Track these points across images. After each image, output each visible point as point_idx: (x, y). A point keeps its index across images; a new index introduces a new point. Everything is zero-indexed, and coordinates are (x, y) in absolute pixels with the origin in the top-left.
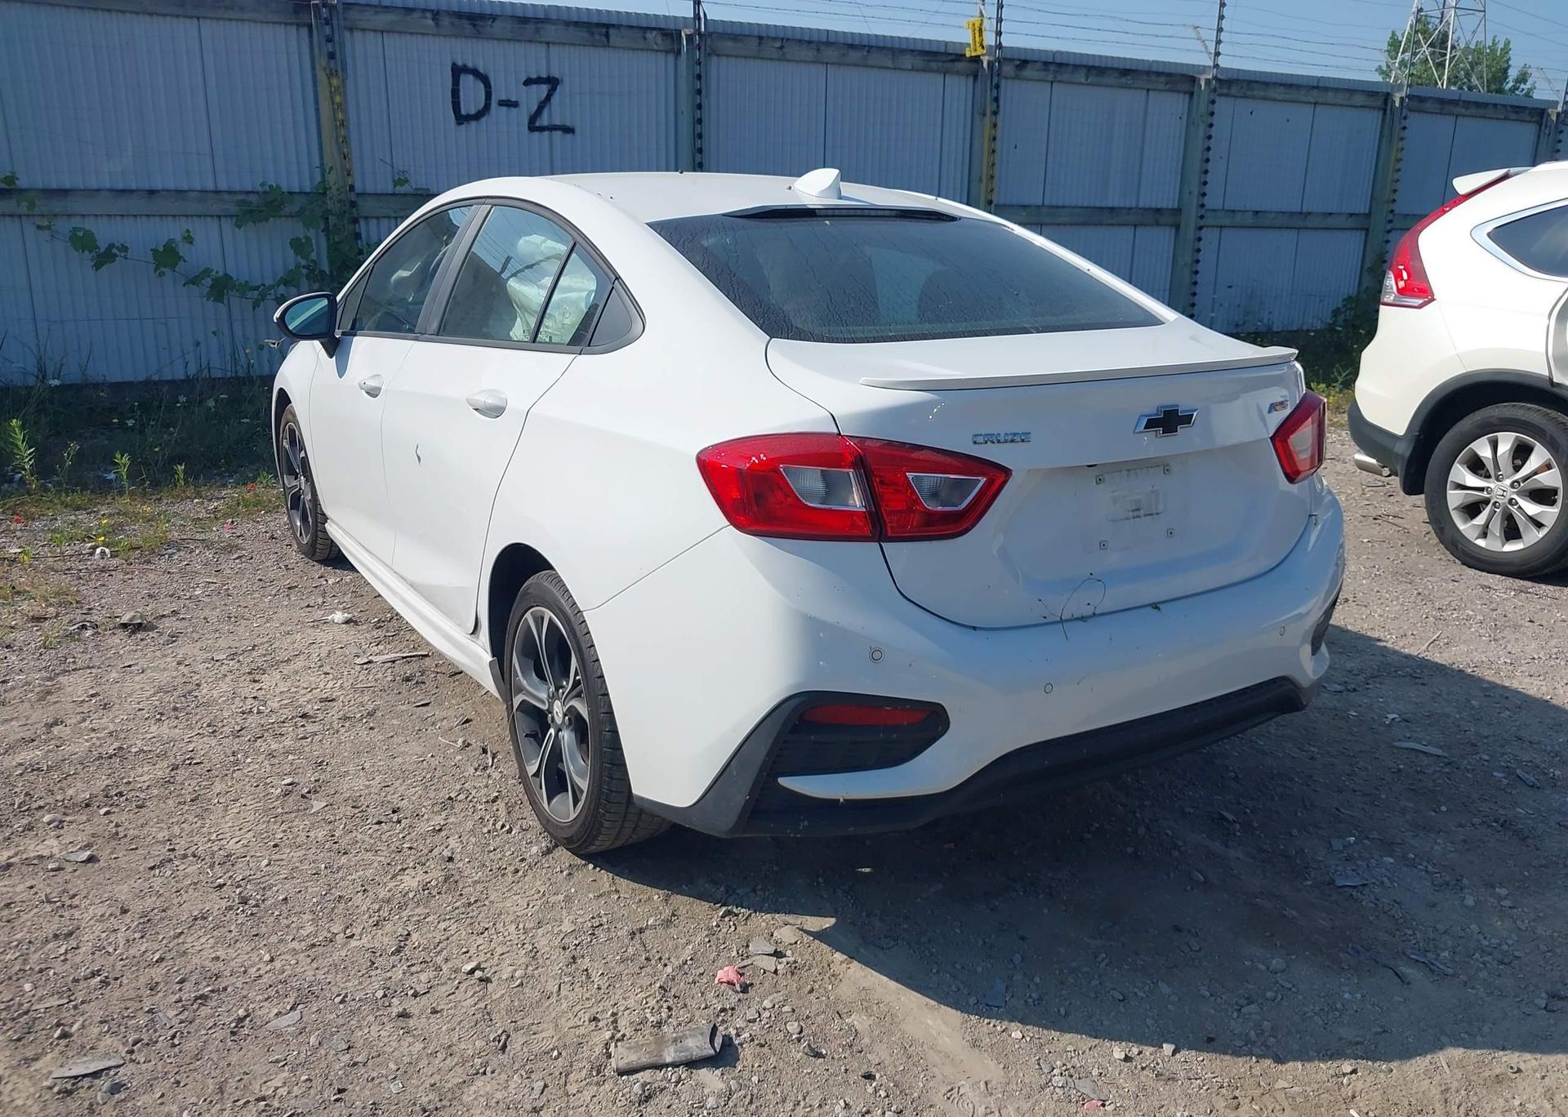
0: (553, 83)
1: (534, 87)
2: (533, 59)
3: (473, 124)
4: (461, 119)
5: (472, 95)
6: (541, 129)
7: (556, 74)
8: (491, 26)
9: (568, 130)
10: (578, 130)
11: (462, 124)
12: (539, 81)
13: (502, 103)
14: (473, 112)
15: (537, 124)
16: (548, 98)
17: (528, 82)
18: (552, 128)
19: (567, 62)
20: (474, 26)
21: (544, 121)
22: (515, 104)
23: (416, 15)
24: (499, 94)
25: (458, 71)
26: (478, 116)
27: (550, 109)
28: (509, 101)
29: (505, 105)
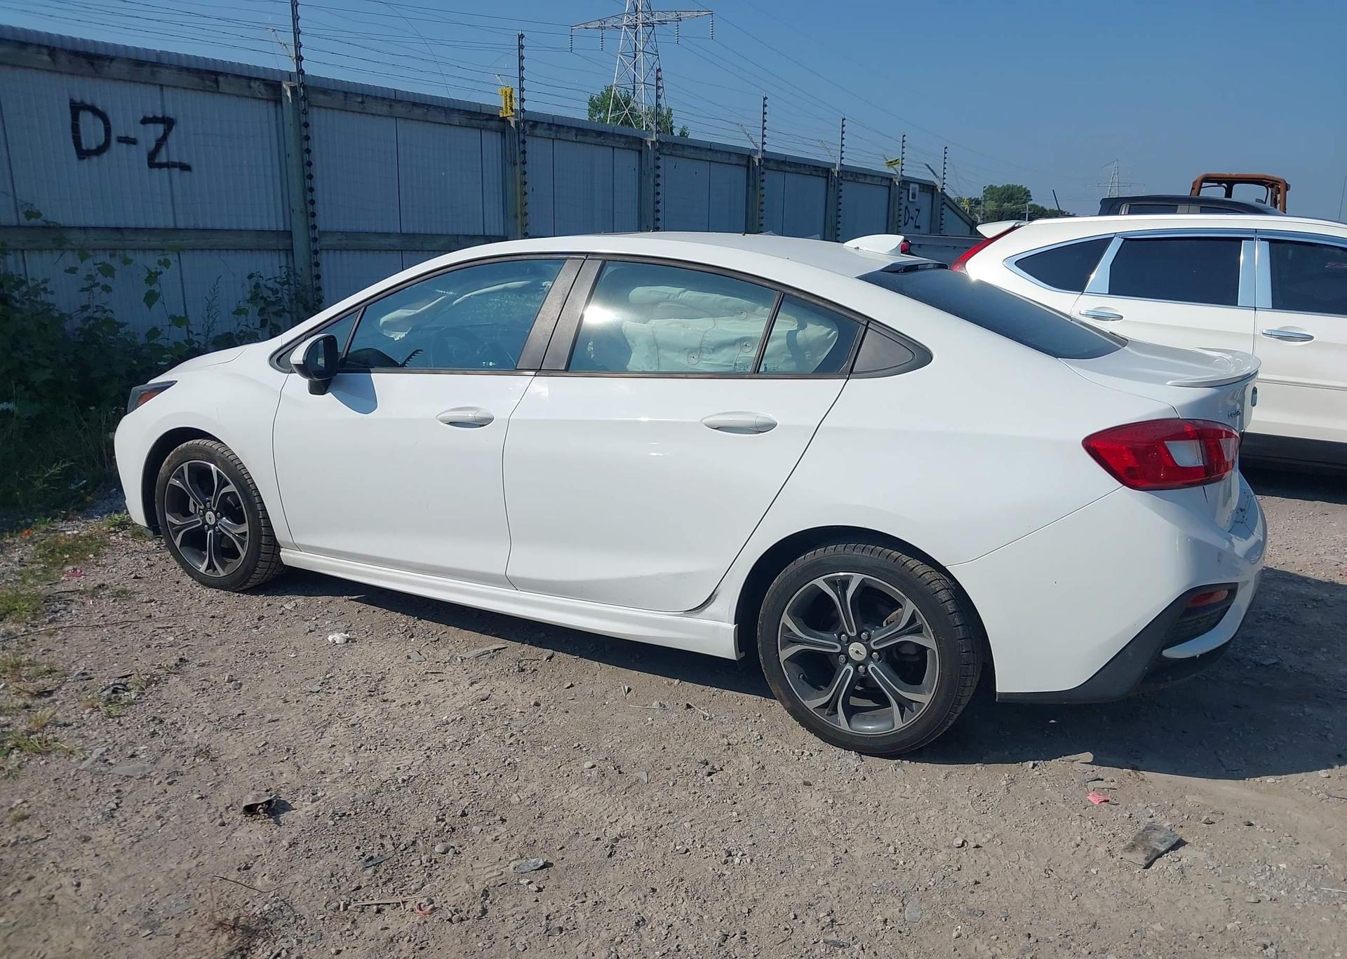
0: (169, 123)
1: (151, 126)
2: (148, 100)
3: (95, 159)
4: (83, 154)
5: (92, 132)
6: (161, 166)
7: (170, 113)
8: (109, 67)
9: (185, 167)
10: (194, 168)
11: (84, 158)
12: (154, 120)
13: (122, 140)
14: (94, 147)
15: (157, 161)
16: (165, 137)
17: (145, 121)
18: (169, 165)
19: (181, 104)
20: (92, 64)
21: (162, 157)
22: (133, 142)
23: (31, 50)
24: (117, 132)
25: (77, 108)
26: (100, 150)
27: (167, 149)
28: (127, 138)
29: (125, 142)
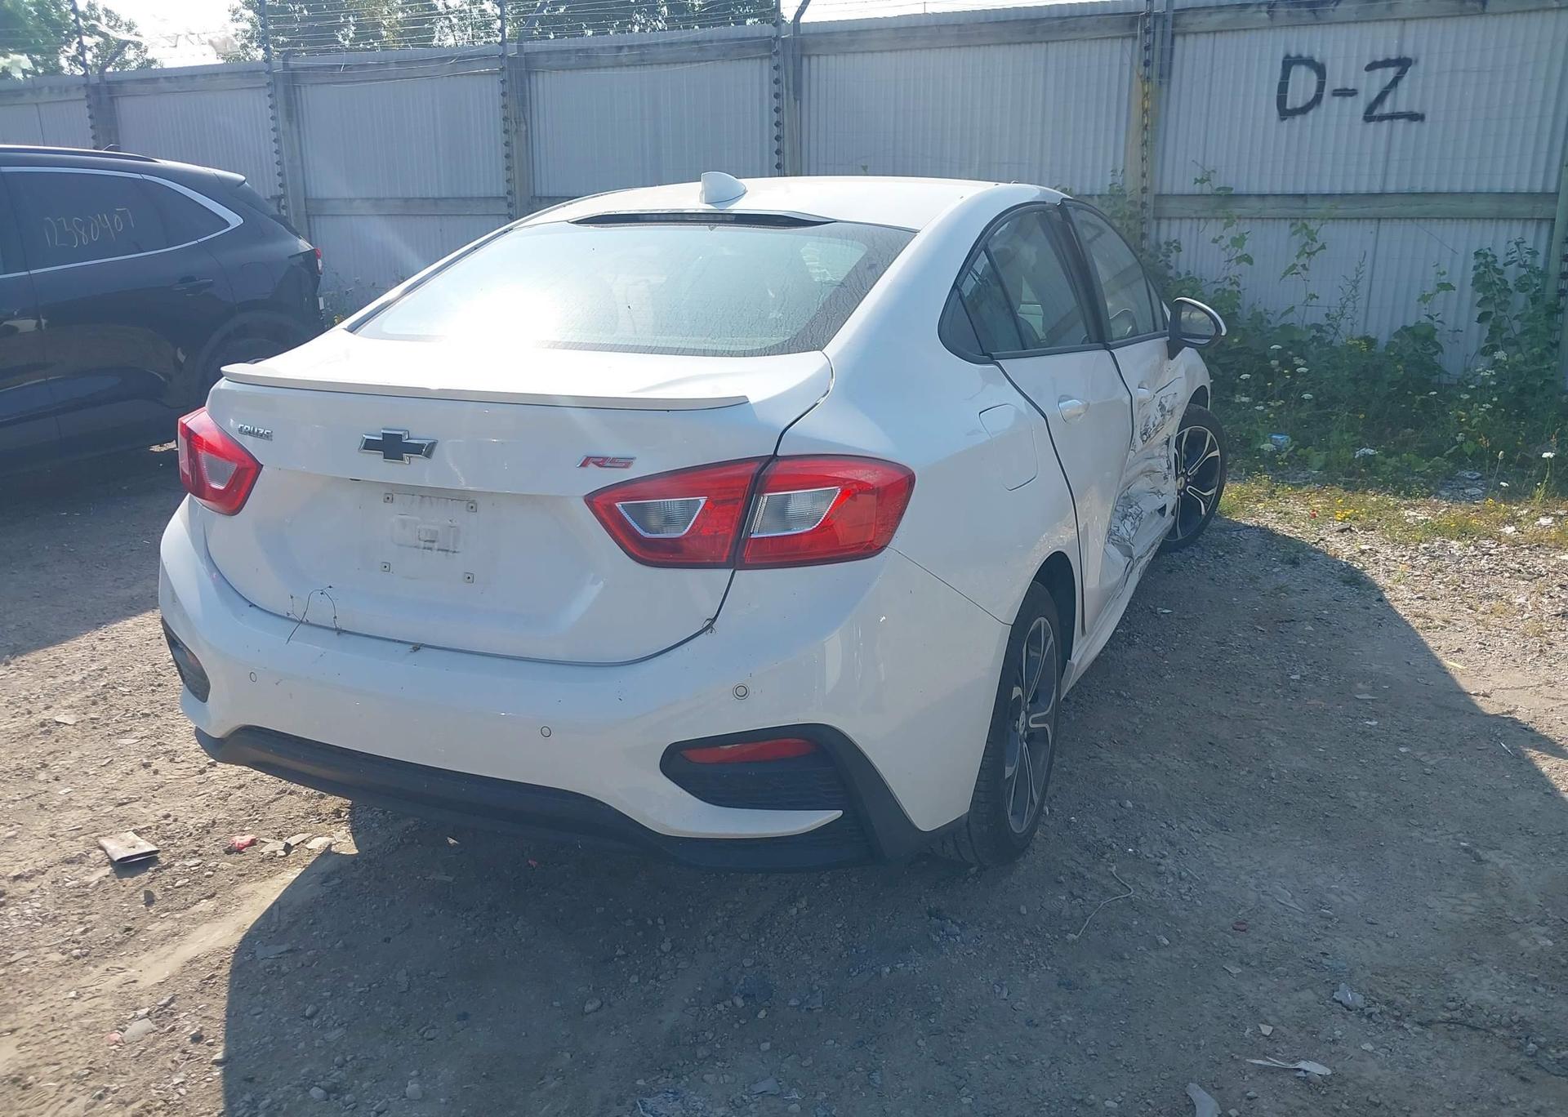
0: (1403, 64)
1: (1379, 71)
2: (1382, 40)
3: (1298, 118)
4: (1285, 113)
5: (1302, 87)
6: (1382, 118)
7: (1408, 53)
8: (1333, 10)
9: (1415, 117)
10: (1428, 118)
11: (1285, 119)
12: (1386, 63)
13: (1337, 93)
14: (1300, 105)
15: (1376, 113)
16: (1395, 82)
17: (1372, 67)
18: (1393, 117)
19: (1426, 38)
20: (1314, 12)
21: (1387, 108)
22: (1353, 93)
23: (1253, 9)
24: (1334, 81)
25: (1289, 63)
26: (1304, 110)
27: (1396, 94)
28: (1346, 90)
29: (1339, 95)
